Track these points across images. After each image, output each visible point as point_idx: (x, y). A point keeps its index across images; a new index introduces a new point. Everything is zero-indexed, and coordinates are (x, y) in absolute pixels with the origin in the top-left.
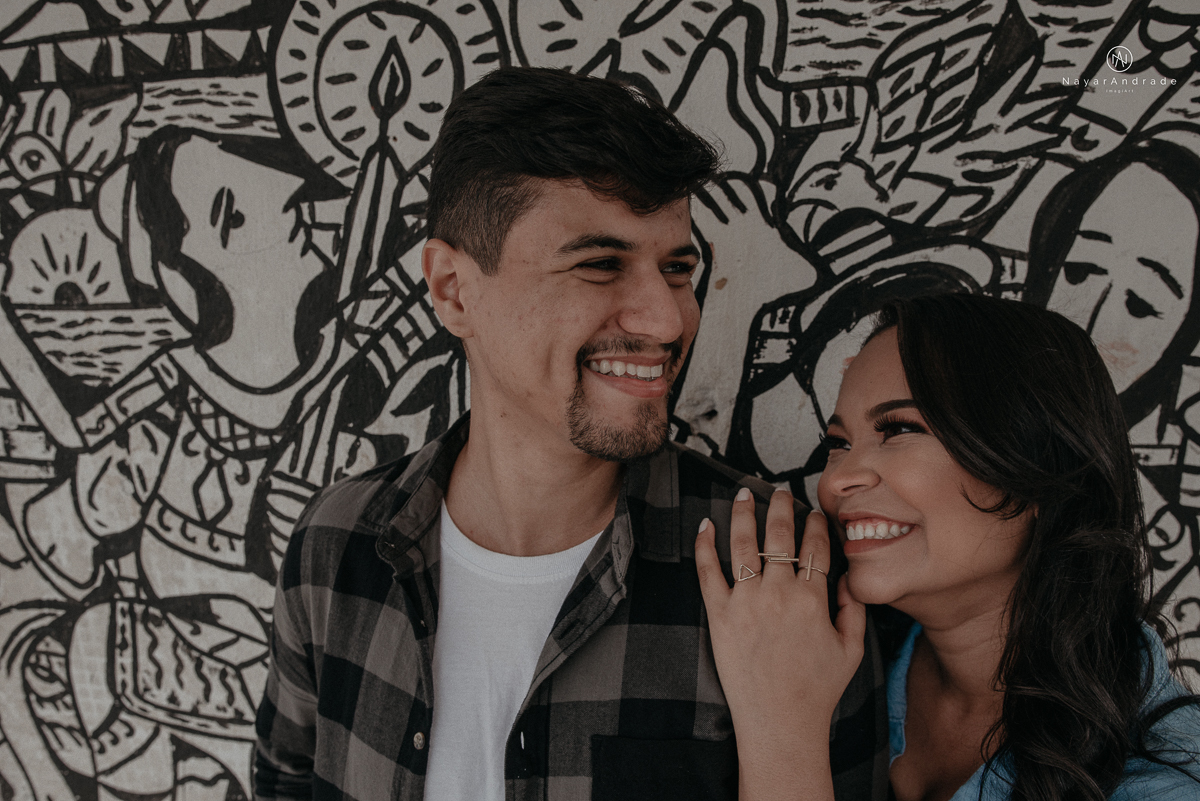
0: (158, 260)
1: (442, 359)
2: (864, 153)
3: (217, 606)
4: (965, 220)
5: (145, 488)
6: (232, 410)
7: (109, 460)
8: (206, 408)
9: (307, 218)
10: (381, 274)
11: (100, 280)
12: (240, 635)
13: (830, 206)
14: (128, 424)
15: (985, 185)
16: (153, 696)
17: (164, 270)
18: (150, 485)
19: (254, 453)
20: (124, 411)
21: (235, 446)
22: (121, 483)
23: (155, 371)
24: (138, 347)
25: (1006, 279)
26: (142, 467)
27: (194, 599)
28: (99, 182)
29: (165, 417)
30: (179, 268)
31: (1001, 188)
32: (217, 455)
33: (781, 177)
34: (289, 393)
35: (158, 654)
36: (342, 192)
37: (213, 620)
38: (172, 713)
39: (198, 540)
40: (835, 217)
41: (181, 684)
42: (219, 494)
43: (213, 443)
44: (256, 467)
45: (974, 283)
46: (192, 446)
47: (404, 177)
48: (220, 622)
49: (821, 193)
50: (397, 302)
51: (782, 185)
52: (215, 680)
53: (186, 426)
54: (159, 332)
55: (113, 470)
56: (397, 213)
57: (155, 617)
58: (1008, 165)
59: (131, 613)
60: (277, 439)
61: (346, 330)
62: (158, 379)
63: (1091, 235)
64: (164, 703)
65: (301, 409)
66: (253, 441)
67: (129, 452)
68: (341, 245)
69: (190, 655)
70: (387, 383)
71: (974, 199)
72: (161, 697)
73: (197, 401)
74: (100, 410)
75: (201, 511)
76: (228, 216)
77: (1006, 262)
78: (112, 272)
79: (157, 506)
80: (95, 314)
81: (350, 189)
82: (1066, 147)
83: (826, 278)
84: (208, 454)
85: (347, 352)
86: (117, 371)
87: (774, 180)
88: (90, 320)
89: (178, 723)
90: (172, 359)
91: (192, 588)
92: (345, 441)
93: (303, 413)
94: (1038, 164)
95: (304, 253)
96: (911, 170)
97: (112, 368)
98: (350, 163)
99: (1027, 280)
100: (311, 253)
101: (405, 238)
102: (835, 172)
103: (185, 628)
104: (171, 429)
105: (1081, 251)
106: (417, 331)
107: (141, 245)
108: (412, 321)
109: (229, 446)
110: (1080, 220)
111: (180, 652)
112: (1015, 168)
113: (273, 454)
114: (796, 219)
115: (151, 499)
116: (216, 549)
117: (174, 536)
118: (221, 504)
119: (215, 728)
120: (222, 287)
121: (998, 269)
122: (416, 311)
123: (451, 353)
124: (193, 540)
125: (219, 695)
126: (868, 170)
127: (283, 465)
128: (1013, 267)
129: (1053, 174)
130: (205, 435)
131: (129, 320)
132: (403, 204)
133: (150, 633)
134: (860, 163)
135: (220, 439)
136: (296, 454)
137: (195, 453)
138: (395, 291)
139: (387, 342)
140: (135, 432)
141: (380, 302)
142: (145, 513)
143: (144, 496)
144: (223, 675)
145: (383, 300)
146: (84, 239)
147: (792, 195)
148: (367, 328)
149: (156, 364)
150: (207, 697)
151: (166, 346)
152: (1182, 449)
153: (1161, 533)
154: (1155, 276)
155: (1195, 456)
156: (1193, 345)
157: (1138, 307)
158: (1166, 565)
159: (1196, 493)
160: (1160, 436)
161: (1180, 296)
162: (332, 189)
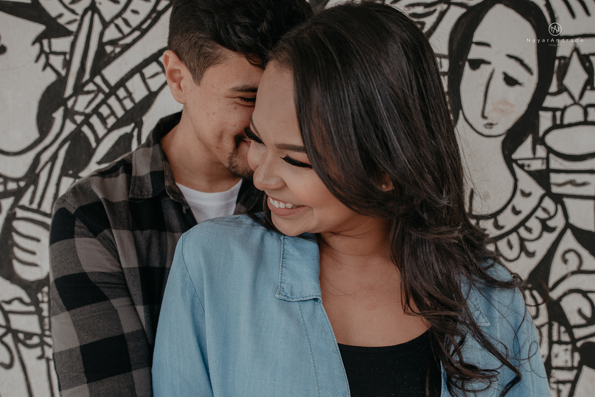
1: (127, 129)
9: (46, 49)
10: (91, 80)
15: (421, 20)
19: (6, 194)
31: (429, 21)
34: (32, 155)
44: (7, 203)
47: (105, 25)
50: (101, 97)
56: (101, 45)
58: (432, 9)
61: (69, 114)
63: (479, 44)
65: (39, 164)
66: (5, 187)
68: (67, 64)
70: (94, 144)
85: (70, 127)
92: (67, 182)
93: (40, 166)
94: (447, 8)
95: (44, 68)
98: (73, 17)
99: (449, 69)
100: (48, 69)
101: (106, 59)
105: (475, 53)
106: (113, 113)
108: (110, 107)
110: (472, 36)
112: (435, 10)
113: (18, 194)
122: (112, 101)
123: (133, 125)
127: (25, 201)
128: (441, 63)
129: (455, 12)
132: (105, 40)
136: (34, 193)
138: (100, 90)
139: (95, 120)
141: (92, 96)
148: (83, 112)
152: (547, 159)
153: (545, 210)
154: (517, 65)
155: (556, 163)
156: (543, 100)
157: (510, 81)
158: (551, 230)
159: (559, 185)
160: (534, 153)
161: (532, 74)
162: (62, 32)
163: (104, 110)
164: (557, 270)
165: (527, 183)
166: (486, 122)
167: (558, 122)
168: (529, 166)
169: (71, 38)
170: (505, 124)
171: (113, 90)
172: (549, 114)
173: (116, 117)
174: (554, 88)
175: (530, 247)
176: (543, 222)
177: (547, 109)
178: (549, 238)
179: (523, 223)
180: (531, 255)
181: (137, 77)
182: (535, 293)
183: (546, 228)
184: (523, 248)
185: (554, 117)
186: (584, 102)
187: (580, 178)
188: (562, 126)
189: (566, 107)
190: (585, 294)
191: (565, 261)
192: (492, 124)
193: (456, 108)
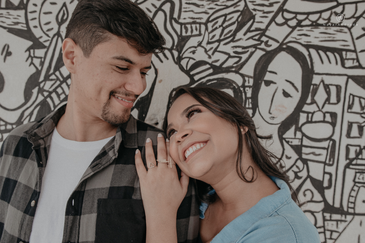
2: (204, 44)
4: (234, 65)
9: (32, 55)
10: (54, 73)
13: (194, 59)
15: (239, 55)
19: (6, 131)
25: (247, 84)
31: (244, 57)
33: (179, 50)
34: (20, 111)
36: (44, 47)
40: (195, 63)
44: (6, 136)
45: (237, 85)
49: (191, 55)
50: (58, 83)
51: (180, 52)
58: (246, 50)
60: (14, 126)
61: (41, 91)
63: (270, 72)
65: (23, 117)
66: (6, 127)
68: (42, 64)
70: (52, 109)
71: (237, 59)
76: (7, 52)
77: (247, 79)
81: (47, 46)
82: (263, 46)
83: (193, 81)
85: (41, 98)
87: (177, 50)
94: (255, 50)
95: (30, 65)
96: (218, 50)
98: (47, 38)
99: (253, 84)
100: (32, 66)
102: (195, 49)
105: (268, 77)
106: (64, 92)
108: (62, 89)
110: (267, 67)
112: (248, 51)
114: (184, 63)
120: (2, 75)
121: (244, 81)
122: (64, 86)
126: (205, 49)
128: (249, 80)
129: (259, 54)
134: (203, 47)
138: (58, 79)
139: (54, 95)
141: (53, 82)
147: (182, 56)
148: (48, 90)
152: (302, 139)
153: (297, 167)
154: (291, 86)
155: (306, 142)
156: (302, 107)
157: (286, 94)
158: (299, 178)
159: (307, 154)
160: (295, 135)
161: (298, 92)
162: (41, 46)
163: (59, 90)
165: (289, 151)
166: (271, 116)
167: (310, 120)
168: (291, 142)
169: (45, 50)
170: (281, 118)
171: (65, 80)
172: (305, 115)
174: (309, 101)
176: (296, 173)
177: (304, 112)
178: (298, 182)
183: (297, 177)
185: (308, 117)
186: (324, 110)
187: (317, 151)
188: (311, 122)
189: (314, 112)
190: (312, 213)
191: (305, 195)
192: (274, 117)
193: (255, 106)
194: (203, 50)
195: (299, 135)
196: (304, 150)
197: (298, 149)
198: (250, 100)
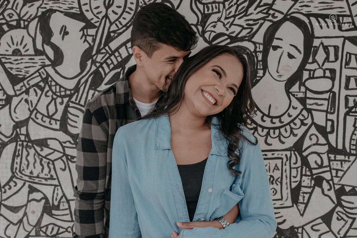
0: (44, 43)
1: (119, 70)
2: (222, 19)
3: (49, 142)
4: (247, 35)
5: (32, 107)
6: (60, 84)
7: (22, 99)
8: (53, 83)
9: (85, 33)
10: (104, 48)
11: (26, 48)
12: (55, 150)
13: (215, 32)
14: (30, 88)
15: (251, 27)
16: (25, 172)
17: (45, 46)
18: (34, 106)
19: (65, 96)
20: (29, 84)
21: (60, 94)
22: (25, 105)
23: (40, 73)
24: (36, 67)
25: (258, 50)
26: (32, 101)
27: (42, 140)
28: (29, 22)
29: (41, 86)
30: (50, 46)
31: (255, 28)
32: (55, 97)
33: (203, 25)
34: (77, 79)
35: (29, 158)
36: (95, 27)
37: (47, 146)
38: (30, 177)
39: (46, 122)
40: (216, 35)
41: (35, 167)
42: (54, 108)
43: (54, 93)
44: (66, 100)
45: (250, 51)
46: (48, 94)
47: (111, 24)
48: (50, 146)
49: (212, 29)
50: (108, 55)
51: (203, 27)
52: (45, 165)
53: (47, 88)
54: (42, 63)
55: (23, 101)
56: (109, 33)
57: (30, 146)
58: (257, 22)
59: (23, 145)
60: (72, 92)
61: (94, 62)
62: (40, 75)
63: (278, 39)
64: (29, 174)
65: (80, 84)
66: (65, 93)
67: (29, 96)
68: (94, 40)
69: (39, 158)
70: (104, 76)
71: (249, 30)
72: (27, 172)
73: (51, 81)
74: (22, 84)
75: (48, 113)
76: (64, 32)
77: (258, 45)
78: (30, 46)
79: (35, 112)
80: (24, 57)
81: (97, 26)
82: (270, 18)
84: (52, 96)
85: (94, 68)
86: (28, 73)
87: (202, 26)
88: (22, 59)
89: (32, 180)
90: (45, 70)
91: (42, 137)
92: (91, 92)
93: (80, 85)
94: (264, 22)
95: (84, 42)
96: (234, 23)
97: (27, 72)
98: (98, 20)
99: (263, 50)
100: (86, 42)
101: (111, 39)
102: (216, 24)
103: (38, 149)
104: (42, 89)
105: (275, 43)
106: (112, 63)
107: (39, 39)
108: (111, 60)
109: (59, 94)
110: (274, 35)
111: (36, 157)
112: (258, 23)
113: (71, 96)
114: (207, 35)
115: (34, 110)
116: (51, 124)
117: (39, 121)
118: (54, 111)
119: (44, 181)
120: (61, 51)
121: (256, 47)
122: (113, 57)
123: (121, 68)
124: (45, 122)
125: (46, 170)
126: (224, 23)
127: (73, 99)
128: (259, 47)
129: (267, 24)
130: (52, 91)
131: (34, 59)
132: (111, 30)
133: (27, 151)
134: (222, 22)
135: (56, 92)
136: (77, 96)
137: (49, 96)
138: (107, 52)
139: (104, 66)
140: (32, 90)
141: (103, 55)
142: (31, 114)
143: (31, 109)
144: (49, 163)
145: (104, 54)
146: (23, 37)
147: (205, 30)
148: (100, 62)
149: (40, 71)
150: (42, 172)
151: (44, 66)
152: (306, 93)
153: (303, 115)
154: (294, 49)
155: (309, 94)
156: (305, 66)
157: (291, 56)
158: (305, 125)
159: (310, 105)
160: (300, 89)
161: (301, 53)
162: (92, 26)
163: (109, 61)
164: (307, 143)
165: (295, 103)
166: (278, 74)
167: (312, 76)
168: (297, 95)
169: (96, 29)
170: (287, 75)
171: (113, 53)
172: (308, 72)
173: (114, 64)
174: (310, 60)
175: (295, 132)
176: (302, 121)
177: (307, 70)
178: (304, 128)
179: (292, 121)
180: (295, 135)
181: (124, 47)
182: (296, 152)
183: (303, 124)
184: (292, 132)
185: (310, 74)
186: (324, 67)
187: (320, 102)
188: (313, 78)
189: (315, 70)
190: (319, 154)
191: (311, 139)
192: (281, 75)
193: (265, 68)
194: (222, 24)
195: (303, 89)
196: (308, 101)
197: (302, 101)
198: (261, 63)
